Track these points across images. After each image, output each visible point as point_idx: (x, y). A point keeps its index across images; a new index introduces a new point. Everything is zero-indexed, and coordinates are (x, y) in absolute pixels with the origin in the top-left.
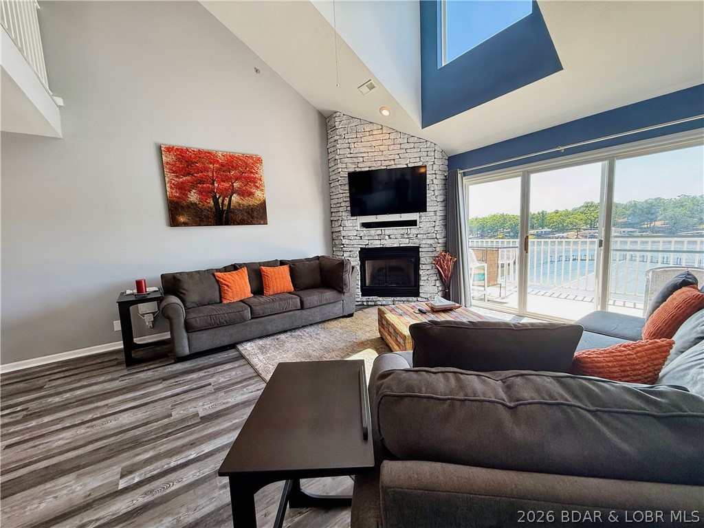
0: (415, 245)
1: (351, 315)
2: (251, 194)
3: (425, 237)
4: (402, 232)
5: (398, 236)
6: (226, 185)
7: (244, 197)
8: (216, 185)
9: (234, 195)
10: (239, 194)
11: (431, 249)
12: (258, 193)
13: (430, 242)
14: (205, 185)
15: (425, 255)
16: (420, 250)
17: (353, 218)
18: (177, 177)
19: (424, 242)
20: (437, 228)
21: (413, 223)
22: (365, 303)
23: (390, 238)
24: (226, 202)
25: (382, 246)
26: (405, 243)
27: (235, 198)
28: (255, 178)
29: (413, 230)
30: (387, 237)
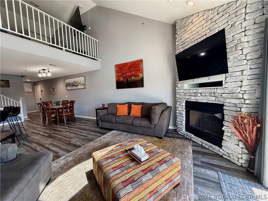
0: (220, 103)
1: (161, 138)
2: (138, 76)
3: (230, 96)
4: (210, 91)
5: (207, 94)
6: (130, 74)
7: (135, 77)
8: (127, 74)
9: (132, 77)
10: (134, 76)
11: (235, 109)
12: (141, 75)
13: (234, 101)
14: (124, 75)
15: (228, 113)
16: (224, 108)
17: (182, 82)
18: (118, 74)
19: (228, 101)
20: (243, 89)
21: (219, 84)
22: (185, 136)
23: (202, 96)
24: (130, 80)
25: (196, 101)
26: (212, 100)
27: (133, 78)
28: (139, 69)
29: (219, 90)
30: (199, 95)
